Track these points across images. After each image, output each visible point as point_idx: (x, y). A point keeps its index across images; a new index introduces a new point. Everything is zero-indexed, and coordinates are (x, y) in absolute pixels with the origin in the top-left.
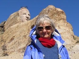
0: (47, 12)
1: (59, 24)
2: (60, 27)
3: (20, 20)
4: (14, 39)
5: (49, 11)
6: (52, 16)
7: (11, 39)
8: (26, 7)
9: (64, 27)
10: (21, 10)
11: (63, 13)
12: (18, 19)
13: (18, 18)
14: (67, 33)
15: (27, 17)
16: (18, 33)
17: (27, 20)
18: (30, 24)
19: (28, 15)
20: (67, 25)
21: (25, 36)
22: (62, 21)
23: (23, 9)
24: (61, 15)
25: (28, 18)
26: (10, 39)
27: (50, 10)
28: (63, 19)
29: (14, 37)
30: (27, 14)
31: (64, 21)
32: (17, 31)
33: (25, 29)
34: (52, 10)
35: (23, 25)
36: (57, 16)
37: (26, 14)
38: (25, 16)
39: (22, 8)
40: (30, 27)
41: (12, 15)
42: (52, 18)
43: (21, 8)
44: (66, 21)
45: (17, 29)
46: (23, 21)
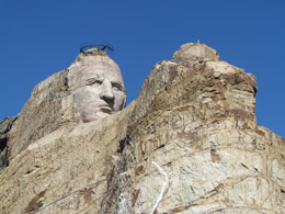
0: (165, 78)
1: (213, 138)
2: (218, 152)
3: (74, 110)
4: (40, 205)
5: (173, 73)
6: (186, 98)
7: (30, 204)
8: (105, 48)
9: (237, 152)
10: (78, 64)
11: (237, 83)
12: (64, 107)
13: (67, 103)
14: (252, 182)
15: (104, 98)
16: (60, 176)
17: (104, 110)
18: (112, 134)
19: (114, 85)
20: (254, 142)
21: (88, 193)
22: (229, 122)
23: (91, 57)
24: (227, 94)
25: (110, 101)
26: (26, 204)
27: (179, 69)
28: (238, 114)
29: (42, 194)
30: (107, 83)
31: (240, 123)
32: (56, 165)
33: (91, 158)
34: (185, 70)
35: (81, 137)
36: (209, 99)
37: (100, 83)
38: (95, 90)
39: (86, 54)
40: (115, 147)
41: (41, 86)
42: (182, 110)
43: (81, 56)
44: (252, 124)
45: (54, 156)
46: (88, 117)
